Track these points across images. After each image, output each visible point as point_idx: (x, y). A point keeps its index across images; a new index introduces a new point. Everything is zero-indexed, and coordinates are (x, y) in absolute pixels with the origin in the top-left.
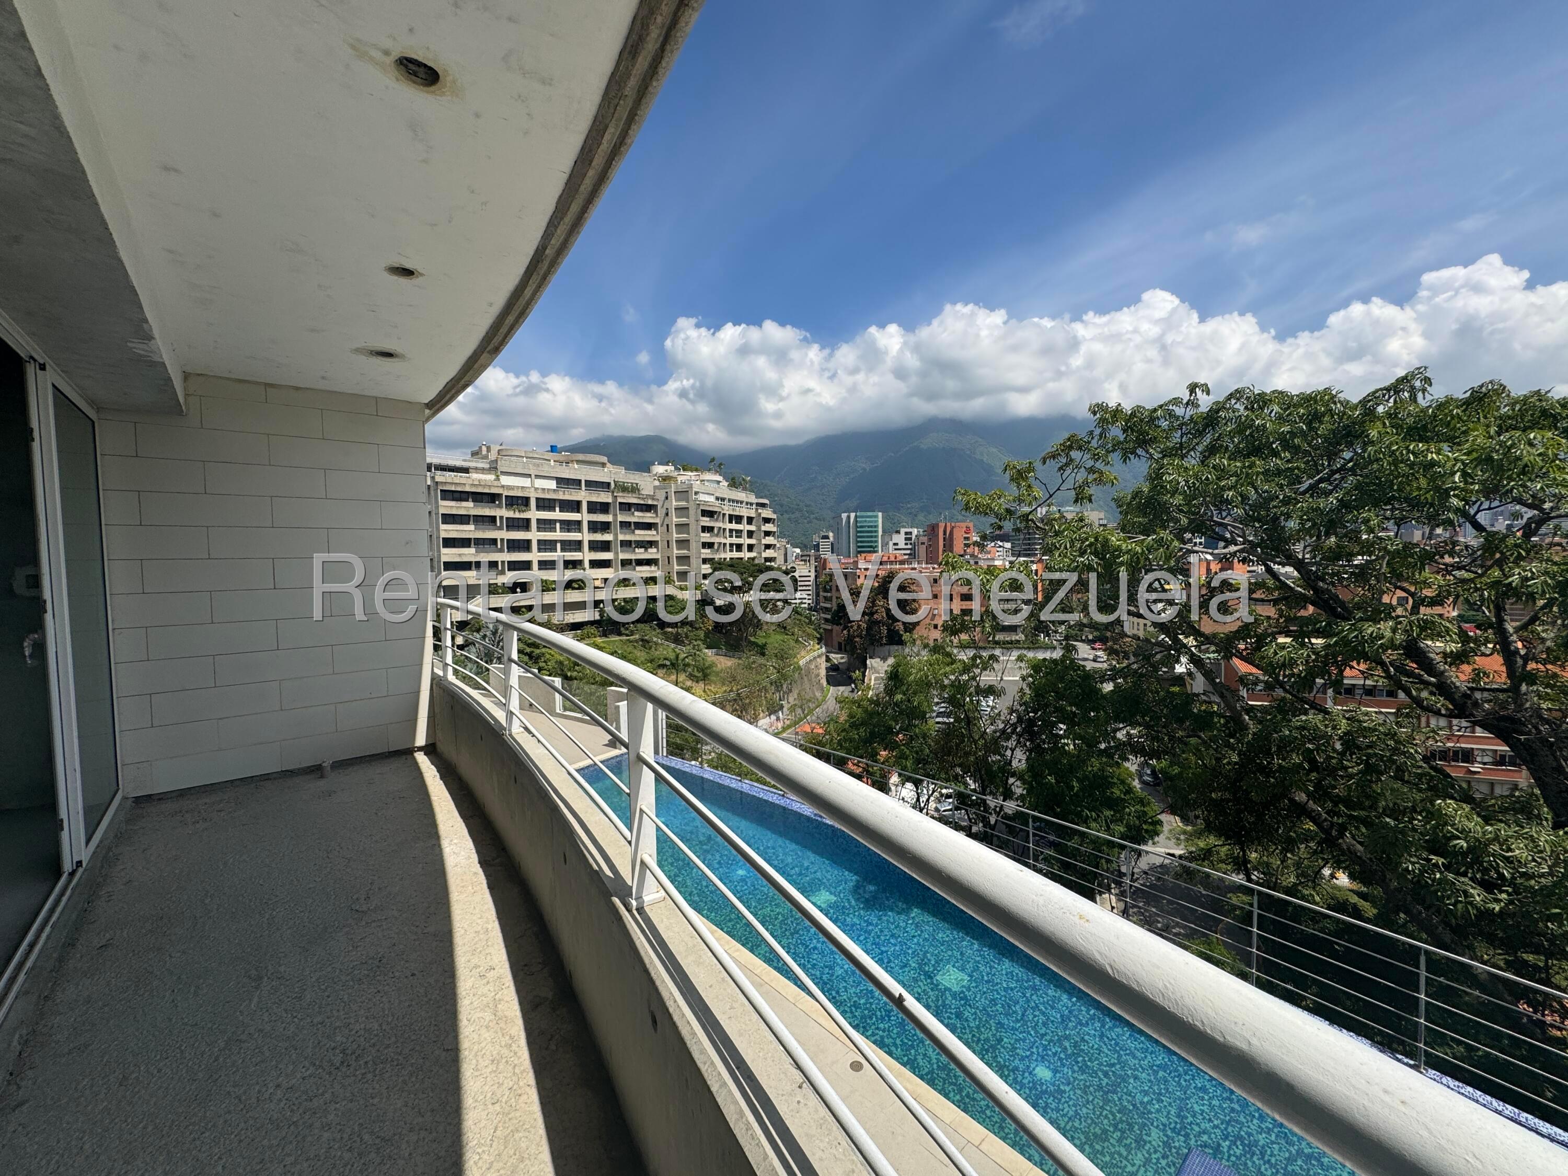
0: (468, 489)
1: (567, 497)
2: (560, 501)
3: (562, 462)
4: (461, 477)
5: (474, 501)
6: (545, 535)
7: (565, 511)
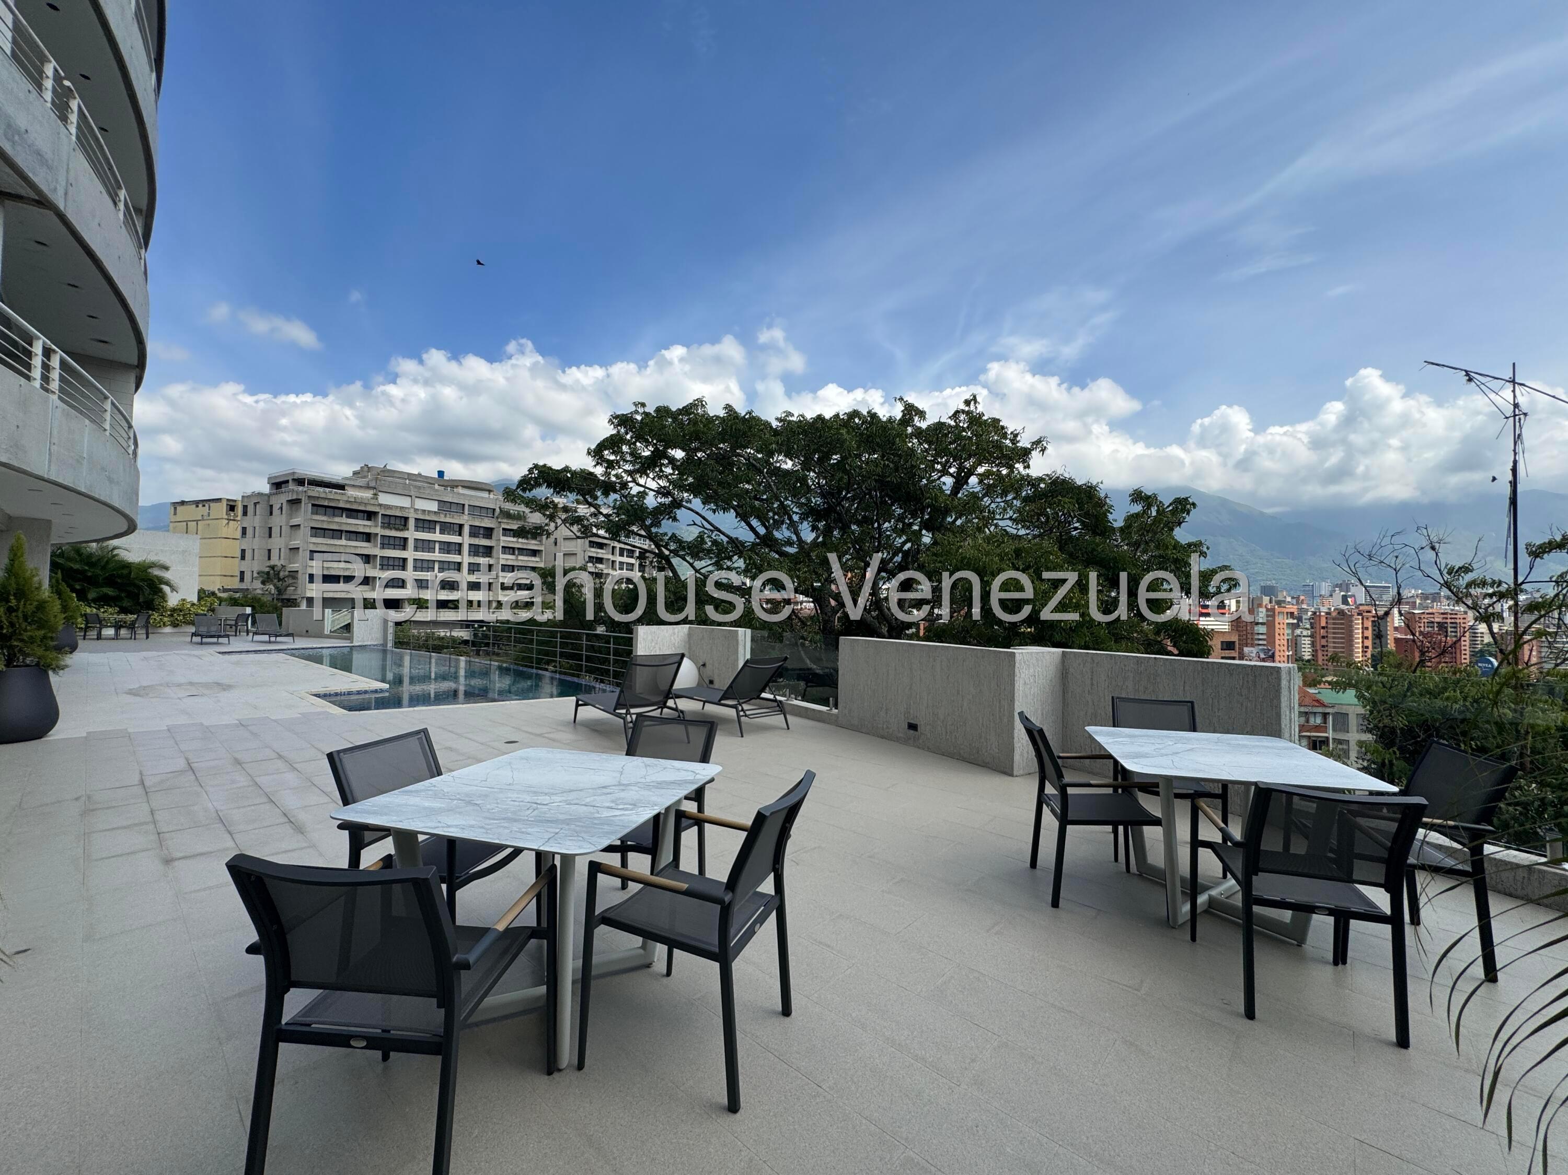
0: (342, 505)
1: (448, 520)
2: (441, 523)
3: (447, 486)
4: (336, 493)
5: (347, 517)
6: (422, 555)
7: (446, 533)
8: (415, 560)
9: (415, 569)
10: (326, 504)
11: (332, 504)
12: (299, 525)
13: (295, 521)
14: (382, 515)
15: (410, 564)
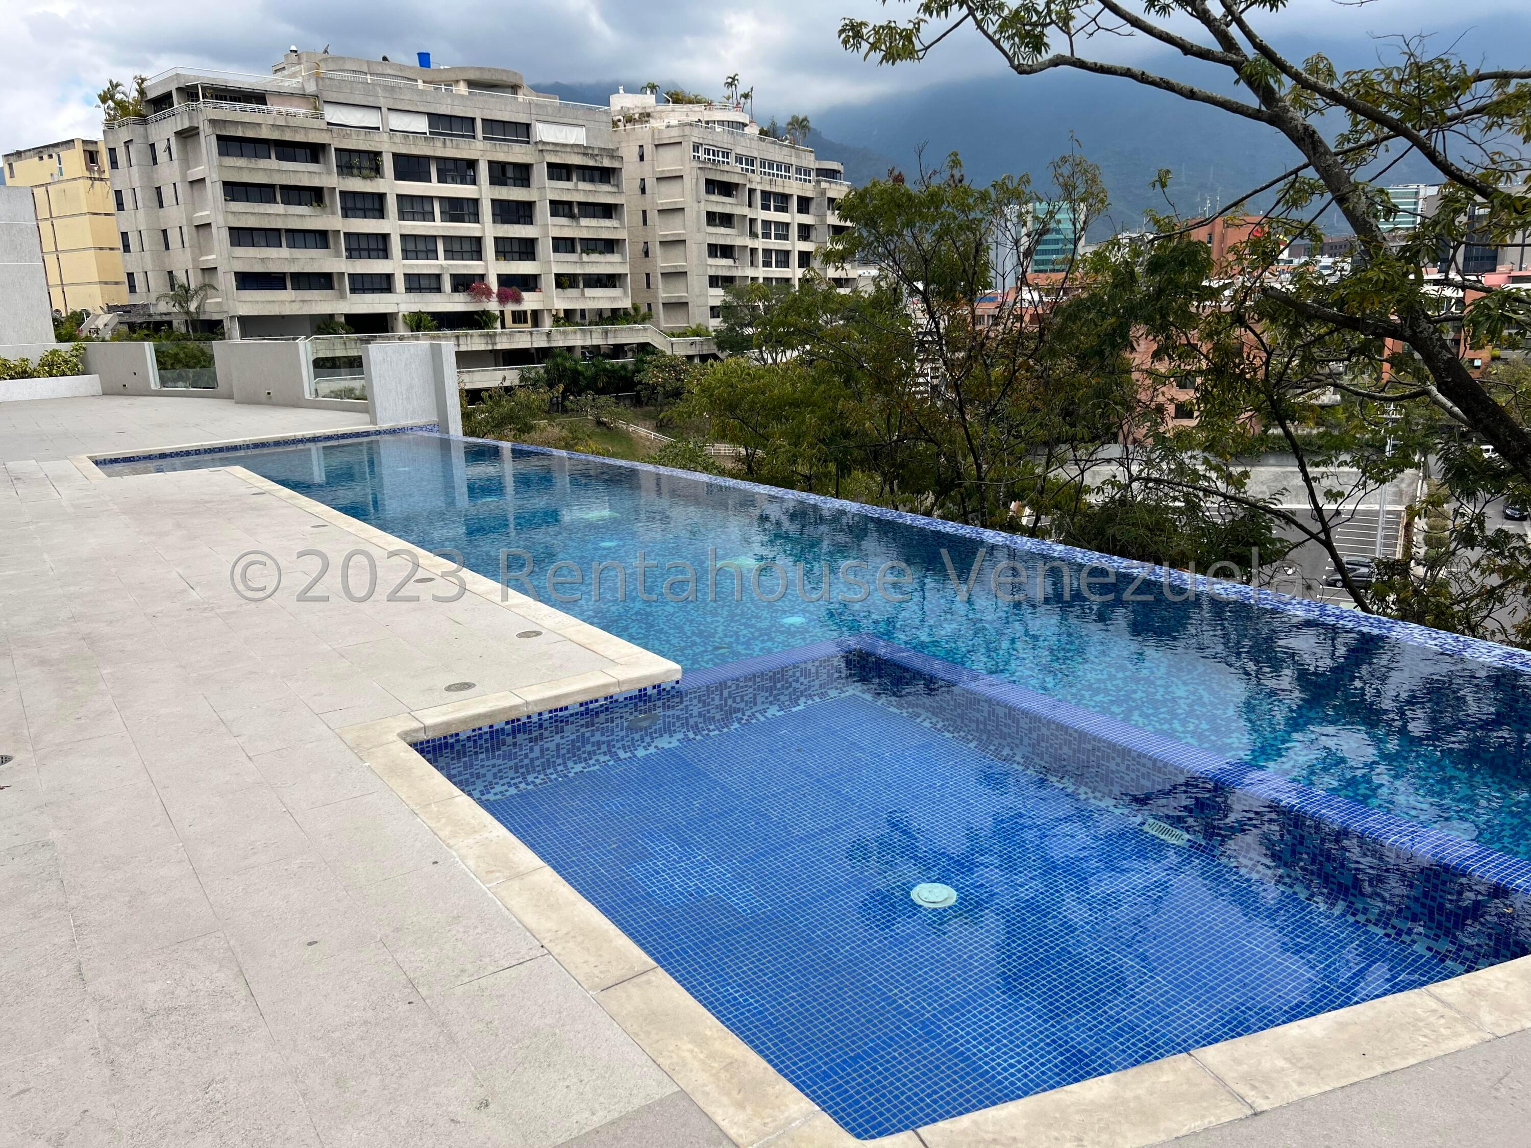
0: (265, 134)
1: (450, 152)
2: (437, 159)
3: (439, 83)
4: (253, 110)
5: (278, 158)
6: (414, 227)
7: (449, 179)
8: (403, 236)
9: (406, 255)
10: (240, 134)
11: (250, 134)
12: (204, 179)
13: (195, 173)
14: (336, 149)
15: (396, 246)
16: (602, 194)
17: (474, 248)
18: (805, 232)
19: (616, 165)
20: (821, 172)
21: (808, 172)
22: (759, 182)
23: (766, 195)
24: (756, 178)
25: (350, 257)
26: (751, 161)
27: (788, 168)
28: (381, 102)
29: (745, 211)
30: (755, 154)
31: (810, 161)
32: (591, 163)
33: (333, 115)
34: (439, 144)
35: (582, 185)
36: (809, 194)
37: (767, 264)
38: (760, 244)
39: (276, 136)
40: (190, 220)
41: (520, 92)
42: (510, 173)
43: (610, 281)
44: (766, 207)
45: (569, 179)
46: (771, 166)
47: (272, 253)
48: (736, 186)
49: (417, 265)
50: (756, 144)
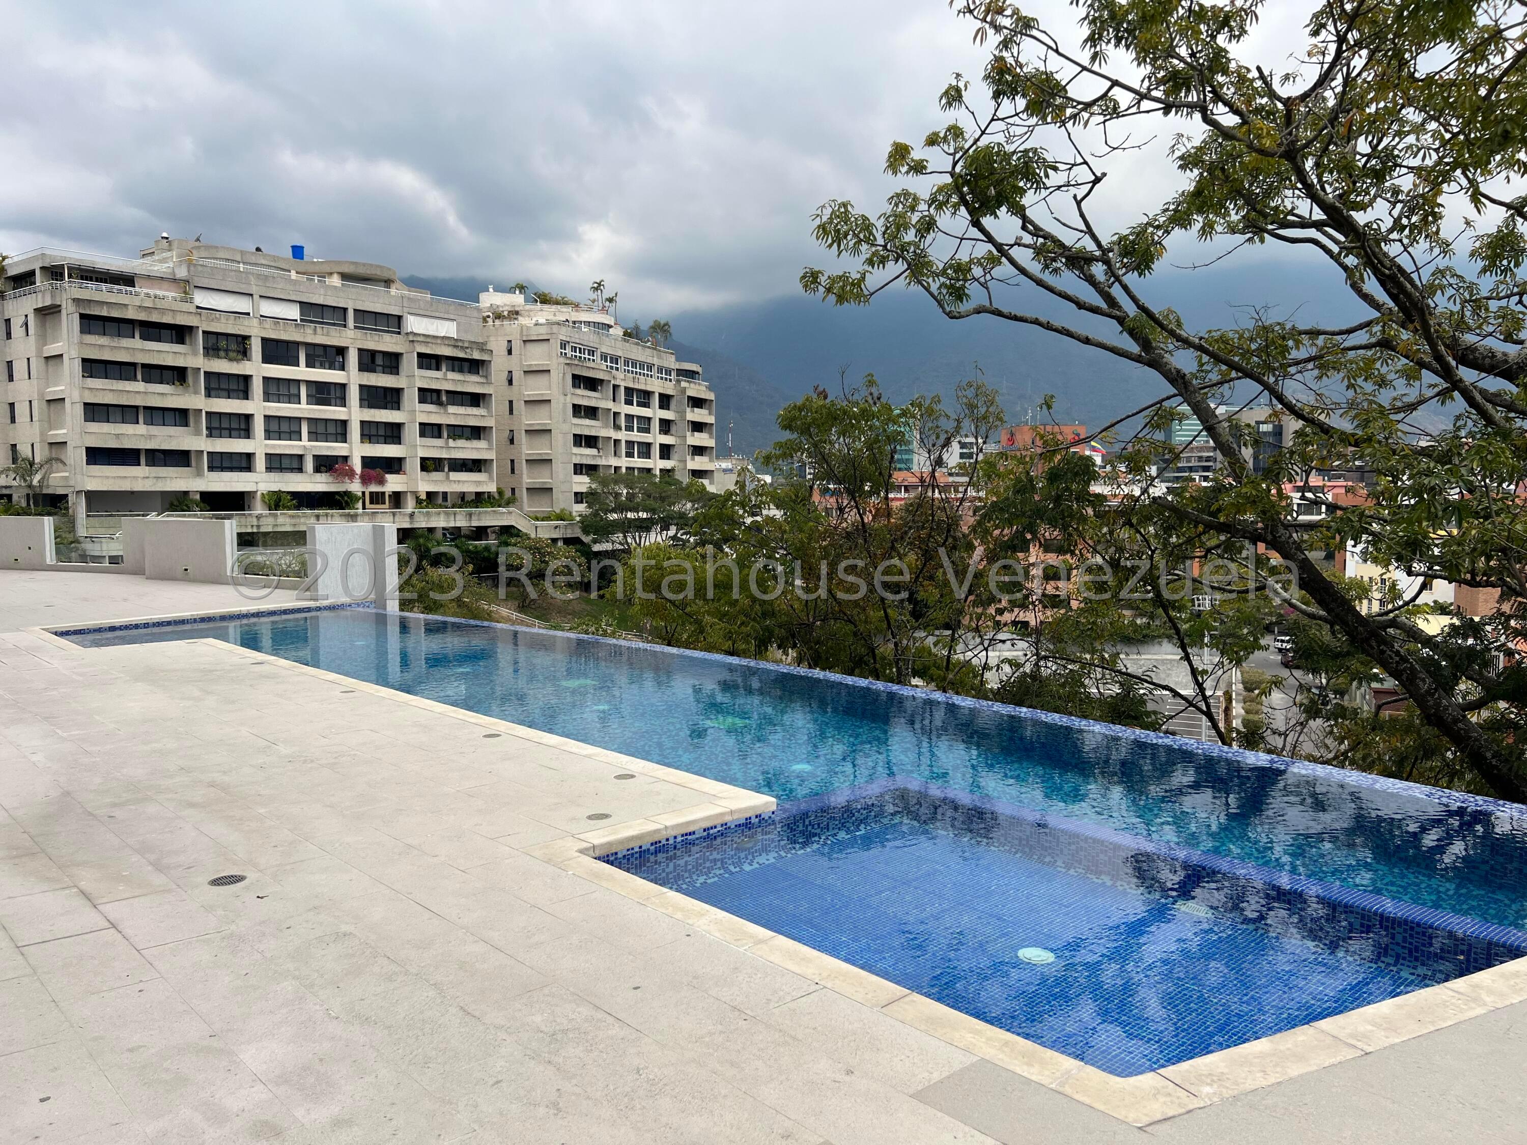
0: (131, 314)
1: (320, 339)
2: (307, 344)
3: (312, 274)
4: (120, 292)
5: (144, 337)
6: (279, 409)
7: (317, 364)
8: (267, 418)
9: (268, 435)
10: (104, 313)
11: (115, 314)
12: (61, 355)
13: (53, 349)
14: (204, 332)
15: (259, 426)
16: (471, 383)
17: (340, 430)
18: (666, 426)
19: (485, 357)
20: (681, 372)
21: (669, 372)
22: (623, 379)
23: (629, 391)
24: (620, 375)
25: (210, 435)
26: (615, 359)
27: (650, 367)
28: (253, 290)
29: (610, 405)
30: (620, 353)
31: (671, 362)
32: (461, 355)
33: (202, 299)
34: (309, 331)
35: (451, 375)
36: (670, 392)
37: (630, 455)
38: (623, 436)
39: (142, 316)
40: (41, 394)
41: (393, 286)
42: (379, 360)
43: (475, 466)
44: (629, 402)
45: (438, 369)
46: (634, 365)
47: (128, 429)
48: (602, 381)
49: (279, 446)
50: (620, 344)
